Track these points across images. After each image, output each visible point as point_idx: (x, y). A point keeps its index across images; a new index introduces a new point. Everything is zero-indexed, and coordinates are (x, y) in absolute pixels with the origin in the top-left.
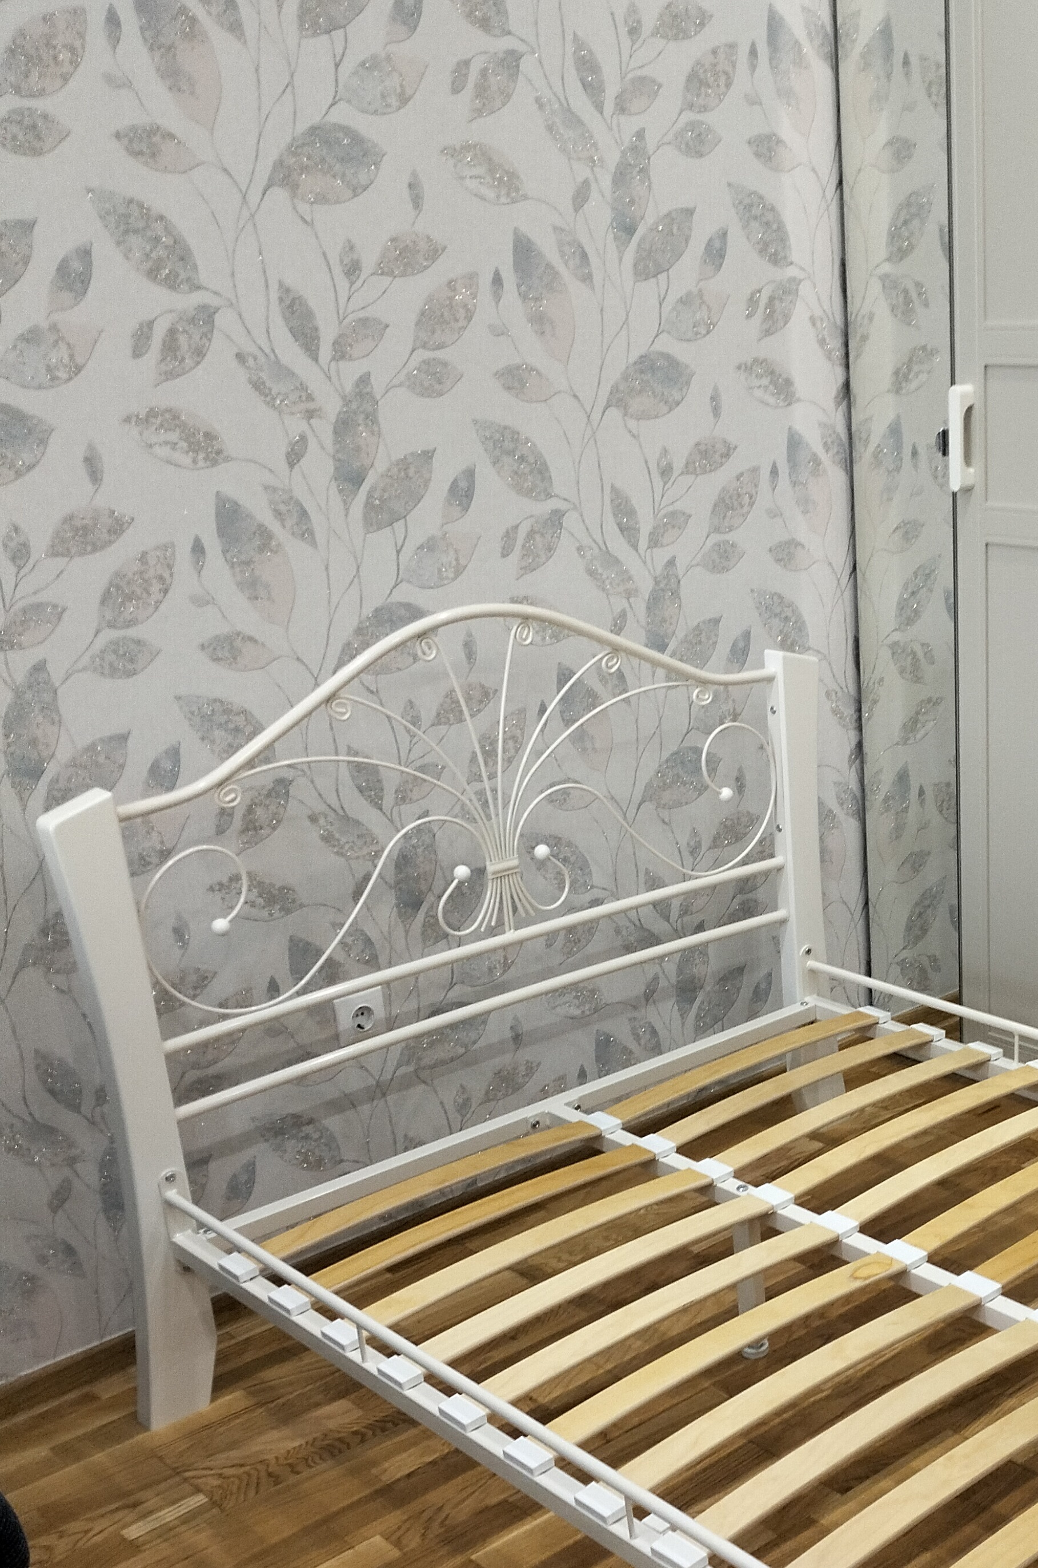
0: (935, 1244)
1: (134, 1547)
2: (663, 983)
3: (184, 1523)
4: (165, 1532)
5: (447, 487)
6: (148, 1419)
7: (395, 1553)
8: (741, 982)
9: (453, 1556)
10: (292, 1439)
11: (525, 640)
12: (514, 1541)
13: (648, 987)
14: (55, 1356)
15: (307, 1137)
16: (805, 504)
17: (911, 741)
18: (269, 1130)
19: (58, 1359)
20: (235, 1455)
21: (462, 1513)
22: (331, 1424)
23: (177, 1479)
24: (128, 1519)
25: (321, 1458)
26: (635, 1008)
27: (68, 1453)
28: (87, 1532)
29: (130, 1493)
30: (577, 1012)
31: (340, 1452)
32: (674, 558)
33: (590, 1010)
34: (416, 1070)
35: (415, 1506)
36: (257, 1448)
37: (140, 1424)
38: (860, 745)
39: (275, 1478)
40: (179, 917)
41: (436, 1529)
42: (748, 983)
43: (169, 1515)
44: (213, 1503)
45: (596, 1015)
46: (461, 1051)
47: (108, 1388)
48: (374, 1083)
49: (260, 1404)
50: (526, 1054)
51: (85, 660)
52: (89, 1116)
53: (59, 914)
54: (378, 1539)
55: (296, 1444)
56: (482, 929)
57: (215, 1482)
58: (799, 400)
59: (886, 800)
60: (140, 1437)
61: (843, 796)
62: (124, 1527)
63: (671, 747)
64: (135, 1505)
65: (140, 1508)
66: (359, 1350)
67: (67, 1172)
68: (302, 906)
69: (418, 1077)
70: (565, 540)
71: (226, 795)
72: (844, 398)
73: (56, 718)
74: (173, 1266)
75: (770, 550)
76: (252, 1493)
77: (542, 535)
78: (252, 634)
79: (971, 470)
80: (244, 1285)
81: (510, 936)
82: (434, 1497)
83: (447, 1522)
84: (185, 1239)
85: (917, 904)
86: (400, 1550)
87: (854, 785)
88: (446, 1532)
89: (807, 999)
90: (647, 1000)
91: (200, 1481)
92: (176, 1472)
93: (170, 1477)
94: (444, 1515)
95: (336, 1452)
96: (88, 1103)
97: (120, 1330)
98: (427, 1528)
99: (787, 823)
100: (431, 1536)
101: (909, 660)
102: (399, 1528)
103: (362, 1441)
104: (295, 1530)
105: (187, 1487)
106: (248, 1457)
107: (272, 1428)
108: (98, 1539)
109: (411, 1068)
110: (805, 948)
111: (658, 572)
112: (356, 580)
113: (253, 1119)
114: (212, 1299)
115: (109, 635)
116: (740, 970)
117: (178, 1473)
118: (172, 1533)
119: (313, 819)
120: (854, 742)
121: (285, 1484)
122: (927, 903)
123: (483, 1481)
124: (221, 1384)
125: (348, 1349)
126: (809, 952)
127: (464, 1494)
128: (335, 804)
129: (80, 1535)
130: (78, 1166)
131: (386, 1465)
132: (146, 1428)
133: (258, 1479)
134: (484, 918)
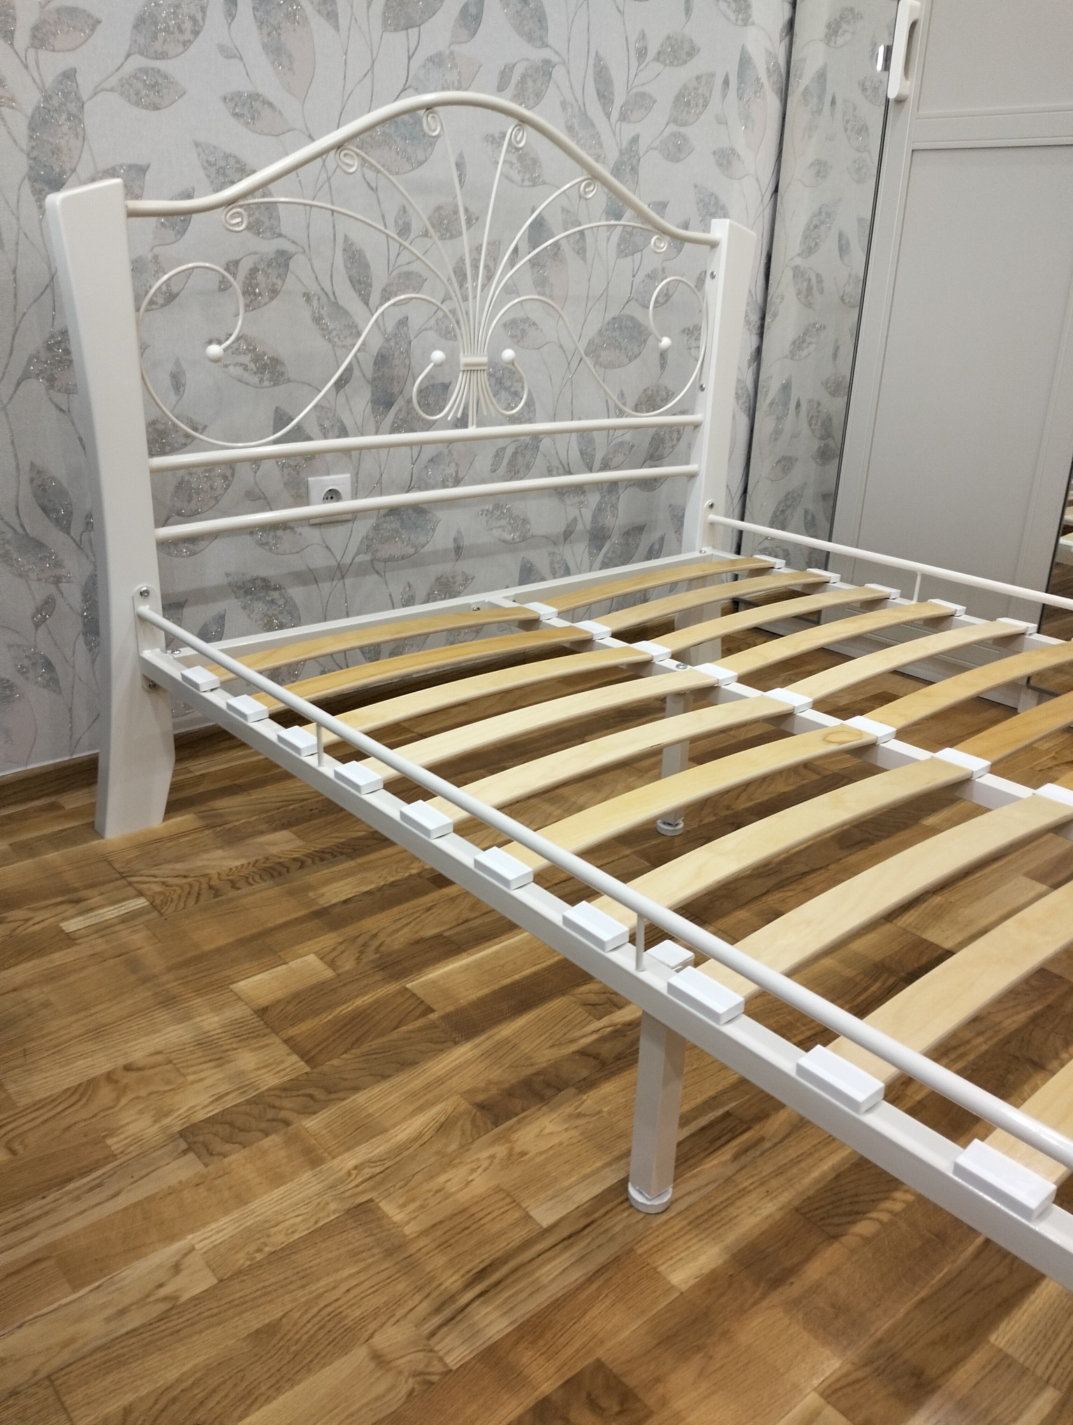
0: (902, 723)
1: (70, 940)
2: (580, 527)
3: (123, 922)
4: (102, 929)
5: (458, 9)
6: (104, 829)
7: (329, 973)
8: (640, 539)
9: (388, 983)
10: (237, 859)
11: (519, 142)
12: (448, 975)
13: (568, 526)
14: (27, 764)
15: (272, 602)
16: (746, 118)
17: (797, 358)
18: (239, 588)
19: (31, 767)
20: (180, 867)
21: (399, 940)
22: (274, 850)
23: (122, 882)
24: (68, 914)
25: (261, 877)
26: (555, 544)
27: (26, 850)
28: (27, 920)
29: (76, 890)
30: (509, 537)
31: (280, 874)
32: (638, 136)
33: (519, 537)
34: (372, 561)
35: (350, 931)
36: (200, 864)
37: (96, 832)
38: (759, 351)
39: (216, 892)
40: (177, 363)
41: (370, 955)
42: (646, 541)
43: (109, 913)
44: (154, 906)
45: (524, 543)
46: (412, 551)
47: (72, 801)
48: (336, 564)
49: (207, 827)
50: (465, 566)
51: (113, 81)
52: (78, 539)
53: (64, 333)
54: (312, 958)
55: (238, 863)
56: (449, 418)
57: (158, 888)
58: (753, 24)
59: (771, 404)
60: (95, 843)
61: (740, 392)
62: (64, 919)
63: (613, 312)
64: (78, 901)
65: (82, 905)
66: (316, 755)
67: (52, 589)
68: (289, 380)
69: (373, 567)
70: (551, 90)
71: (233, 216)
72: (787, 35)
73: (81, 133)
74: (139, 682)
75: (714, 153)
76: (191, 902)
77: (534, 81)
78: (272, 99)
79: (908, 83)
80: (205, 695)
81: (472, 431)
82: (370, 924)
83: (382, 949)
84: (155, 655)
85: (781, 502)
86: (335, 970)
87: (749, 383)
88: (380, 958)
89: (704, 549)
90: (565, 540)
91: (145, 886)
92: (123, 876)
93: (118, 879)
94: (379, 942)
95: (275, 874)
96: (77, 527)
97: (89, 750)
98: (361, 952)
99: (710, 383)
100: (365, 960)
101: (805, 284)
102: (334, 949)
103: (301, 867)
104: (230, 940)
105: (130, 891)
106: (192, 870)
107: (219, 848)
108: (37, 927)
109: (368, 557)
110: (709, 502)
111: (624, 146)
112: (370, 73)
113: (228, 575)
114: (175, 735)
115: (138, 62)
116: (640, 529)
117: (124, 877)
118: (109, 931)
119: (307, 297)
120: (755, 346)
121: (224, 897)
122: (788, 503)
123: (417, 915)
124: (172, 808)
125: (304, 753)
126: (712, 506)
127: (399, 925)
128: (328, 289)
129: (20, 923)
130: (63, 586)
131: (324, 890)
132: (100, 835)
133: (200, 890)
134: (452, 407)
